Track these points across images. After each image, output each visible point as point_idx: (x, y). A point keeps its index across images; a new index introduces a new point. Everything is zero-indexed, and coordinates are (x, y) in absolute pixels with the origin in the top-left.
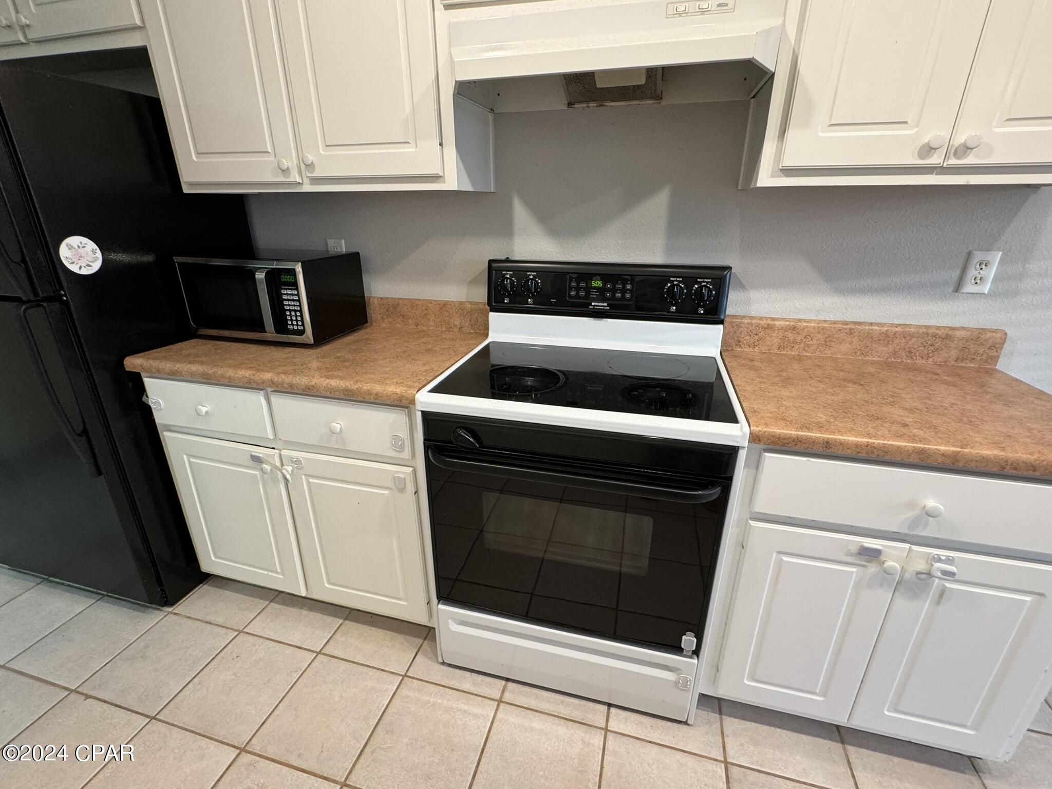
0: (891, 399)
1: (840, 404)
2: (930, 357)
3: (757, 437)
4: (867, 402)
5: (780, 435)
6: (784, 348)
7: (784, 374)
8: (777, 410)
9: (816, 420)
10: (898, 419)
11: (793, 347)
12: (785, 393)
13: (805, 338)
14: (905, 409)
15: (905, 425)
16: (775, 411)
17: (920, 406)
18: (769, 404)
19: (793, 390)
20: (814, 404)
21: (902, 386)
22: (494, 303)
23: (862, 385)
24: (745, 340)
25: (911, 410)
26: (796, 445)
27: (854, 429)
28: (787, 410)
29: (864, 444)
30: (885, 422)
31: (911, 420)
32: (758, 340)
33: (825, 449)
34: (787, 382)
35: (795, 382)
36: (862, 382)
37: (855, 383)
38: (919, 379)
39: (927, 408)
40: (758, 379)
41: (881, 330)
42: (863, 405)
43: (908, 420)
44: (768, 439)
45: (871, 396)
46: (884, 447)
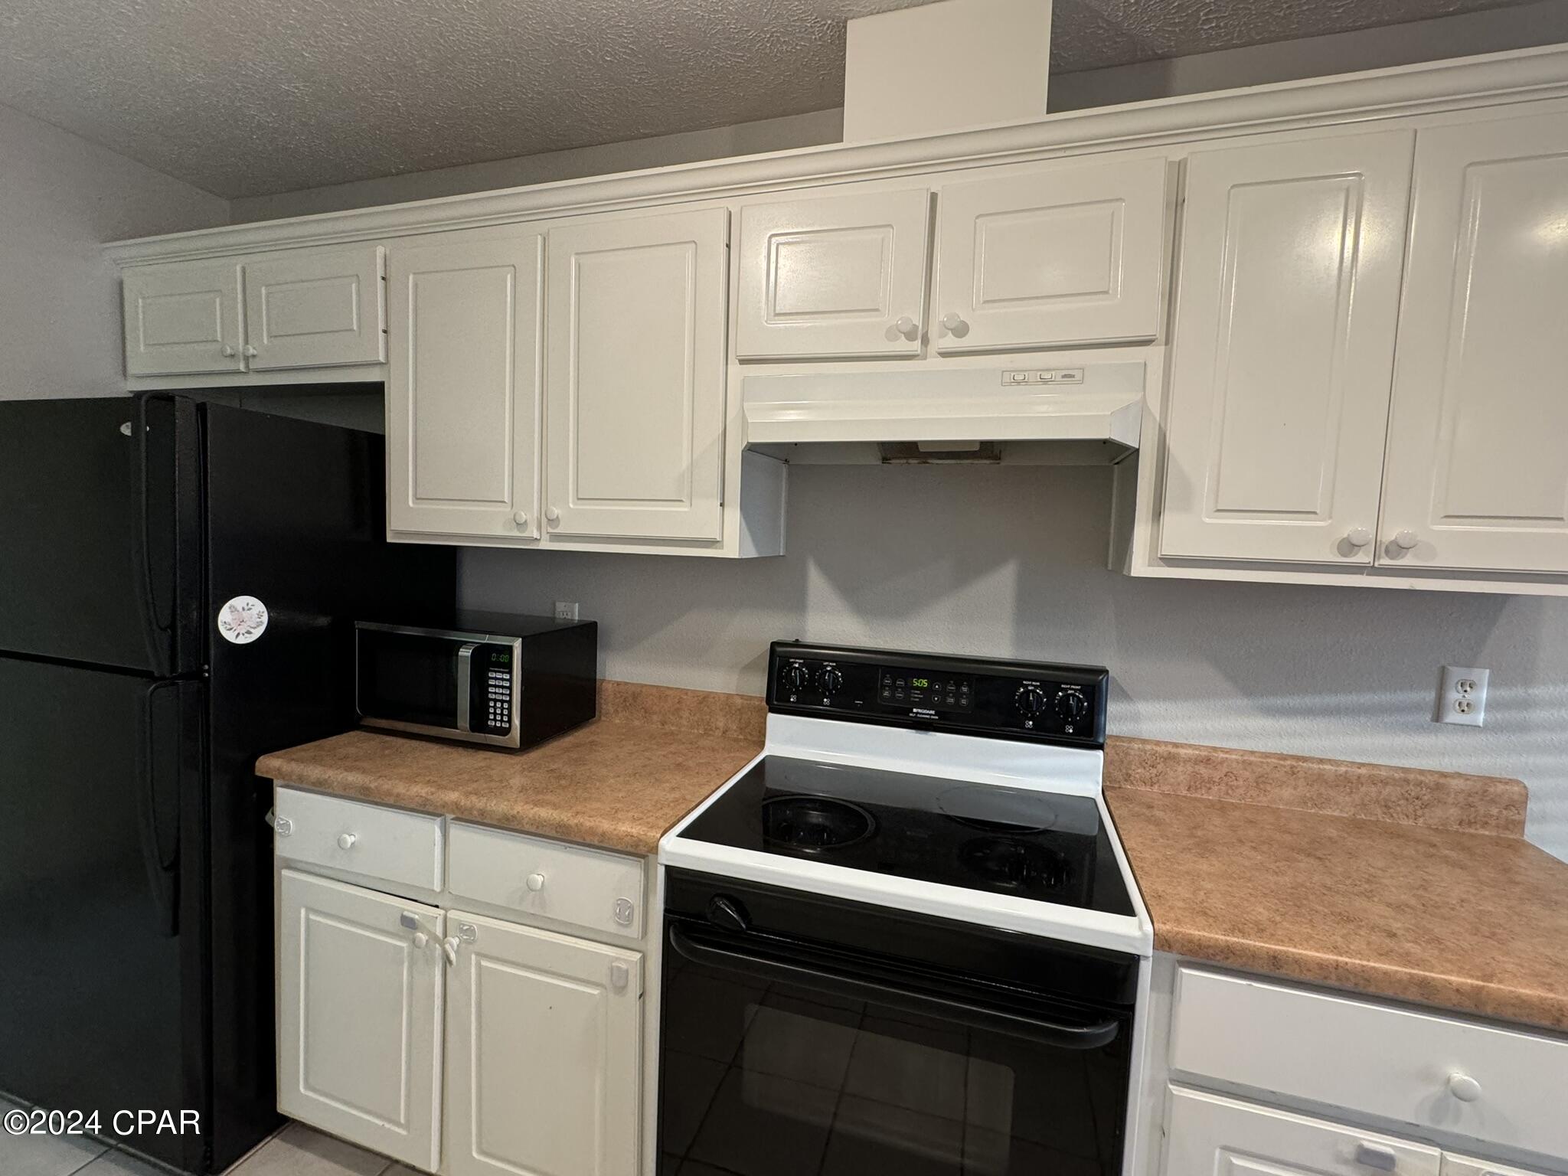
0: (1367, 886)
1: (1289, 891)
2: (1420, 817)
3: (1166, 940)
4: (1330, 889)
5: (1200, 939)
6: (1196, 789)
7: (1199, 833)
8: (1192, 896)
9: (1253, 918)
10: (1382, 922)
11: (1210, 789)
12: (1204, 866)
13: (1225, 776)
14: (1389, 905)
15: (1392, 935)
16: (1190, 899)
17: (1413, 902)
18: (1179, 884)
19: (1215, 863)
20: (1249, 888)
21: (1380, 864)
22: (776, 701)
23: (1320, 859)
24: (1138, 773)
25: (1399, 908)
26: (1227, 958)
27: (1314, 937)
28: (1208, 897)
29: (1331, 964)
30: (1360, 927)
31: (1399, 925)
32: (1156, 775)
33: (1272, 967)
34: (1205, 847)
35: (1218, 848)
36: (1319, 854)
37: (1309, 855)
38: (1406, 853)
39: (1424, 905)
40: (1161, 840)
41: (1336, 771)
42: (1324, 894)
43: (1396, 926)
44: (1183, 945)
45: (1335, 879)
46: (1363, 971)
